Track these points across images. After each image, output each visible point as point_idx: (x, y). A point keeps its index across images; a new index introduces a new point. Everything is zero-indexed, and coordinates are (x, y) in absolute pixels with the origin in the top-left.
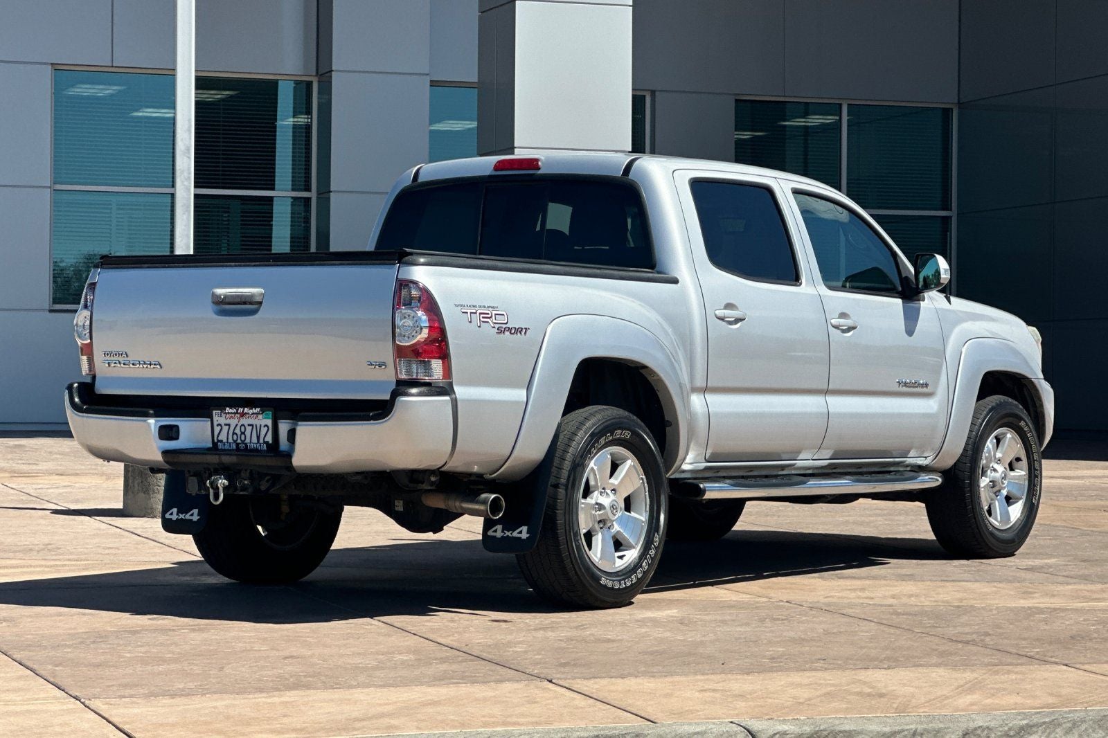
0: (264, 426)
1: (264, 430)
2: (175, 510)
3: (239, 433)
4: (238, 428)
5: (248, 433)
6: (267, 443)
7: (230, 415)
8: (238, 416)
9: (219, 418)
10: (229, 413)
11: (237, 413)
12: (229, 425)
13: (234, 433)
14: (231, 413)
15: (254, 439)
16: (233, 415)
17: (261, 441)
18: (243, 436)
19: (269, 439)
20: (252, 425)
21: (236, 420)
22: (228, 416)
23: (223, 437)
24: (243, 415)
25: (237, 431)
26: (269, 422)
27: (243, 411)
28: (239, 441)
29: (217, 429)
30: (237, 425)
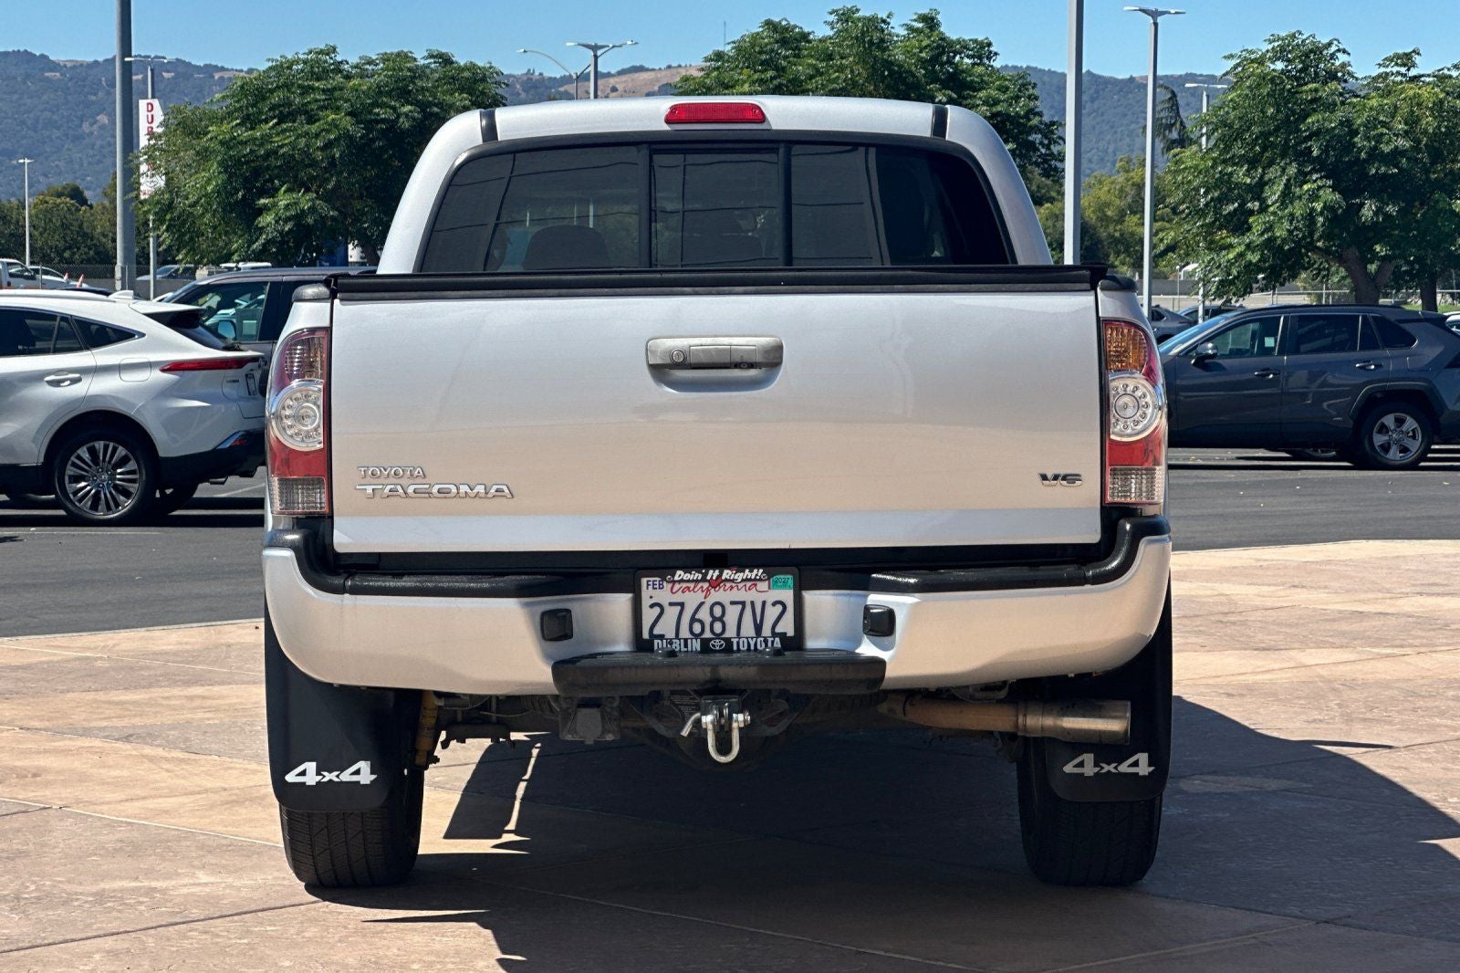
0: (774, 604)
1: (772, 613)
2: (311, 767)
3: (708, 620)
4: (705, 610)
5: (731, 618)
6: (783, 636)
7: (684, 585)
8: (706, 585)
9: (652, 591)
10: (682, 581)
11: (704, 579)
12: (682, 605)
13: (693, 620)
14: (689, 581)
15: (748, 629)
16: (692, 585)
17: (766, 631)
18: (718, 627)
19: (787, 626)
20: (743, 604)
21: (699, 597)
22: (677, 586)
23: (666, 627)
24: (716, 584)
25: (704, 614)
26: (787, 596)
27: (719, 576)
28: (707, 635)
29: (648, 616)
30: (702, 604)
